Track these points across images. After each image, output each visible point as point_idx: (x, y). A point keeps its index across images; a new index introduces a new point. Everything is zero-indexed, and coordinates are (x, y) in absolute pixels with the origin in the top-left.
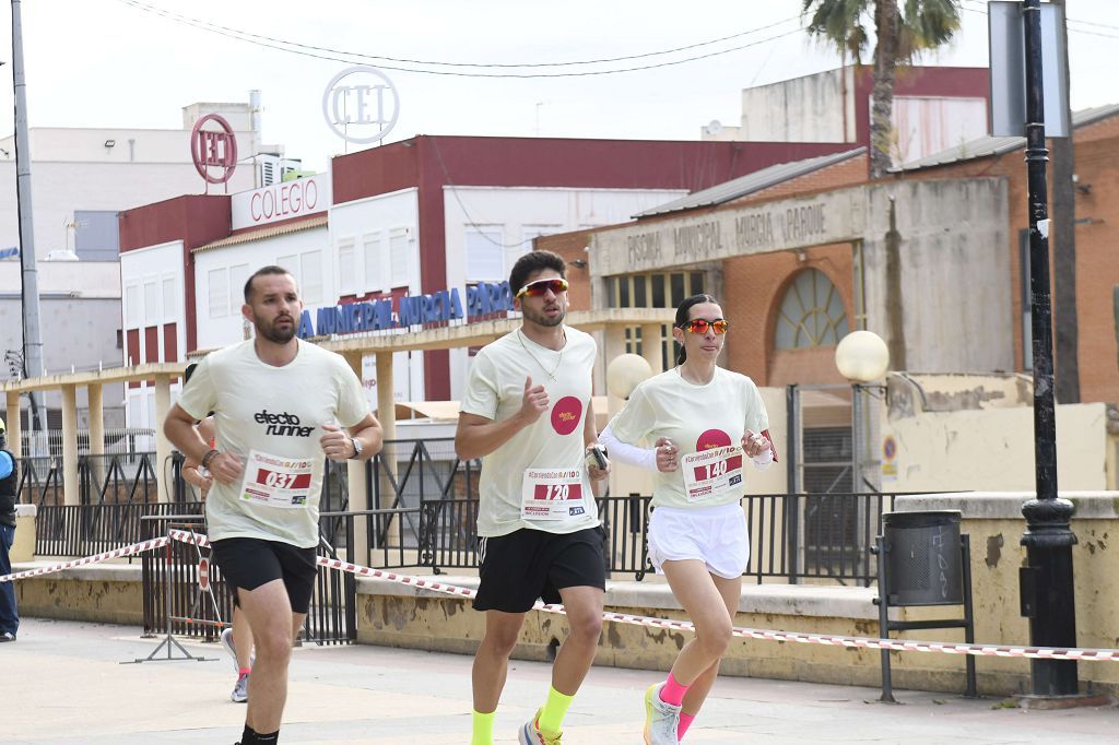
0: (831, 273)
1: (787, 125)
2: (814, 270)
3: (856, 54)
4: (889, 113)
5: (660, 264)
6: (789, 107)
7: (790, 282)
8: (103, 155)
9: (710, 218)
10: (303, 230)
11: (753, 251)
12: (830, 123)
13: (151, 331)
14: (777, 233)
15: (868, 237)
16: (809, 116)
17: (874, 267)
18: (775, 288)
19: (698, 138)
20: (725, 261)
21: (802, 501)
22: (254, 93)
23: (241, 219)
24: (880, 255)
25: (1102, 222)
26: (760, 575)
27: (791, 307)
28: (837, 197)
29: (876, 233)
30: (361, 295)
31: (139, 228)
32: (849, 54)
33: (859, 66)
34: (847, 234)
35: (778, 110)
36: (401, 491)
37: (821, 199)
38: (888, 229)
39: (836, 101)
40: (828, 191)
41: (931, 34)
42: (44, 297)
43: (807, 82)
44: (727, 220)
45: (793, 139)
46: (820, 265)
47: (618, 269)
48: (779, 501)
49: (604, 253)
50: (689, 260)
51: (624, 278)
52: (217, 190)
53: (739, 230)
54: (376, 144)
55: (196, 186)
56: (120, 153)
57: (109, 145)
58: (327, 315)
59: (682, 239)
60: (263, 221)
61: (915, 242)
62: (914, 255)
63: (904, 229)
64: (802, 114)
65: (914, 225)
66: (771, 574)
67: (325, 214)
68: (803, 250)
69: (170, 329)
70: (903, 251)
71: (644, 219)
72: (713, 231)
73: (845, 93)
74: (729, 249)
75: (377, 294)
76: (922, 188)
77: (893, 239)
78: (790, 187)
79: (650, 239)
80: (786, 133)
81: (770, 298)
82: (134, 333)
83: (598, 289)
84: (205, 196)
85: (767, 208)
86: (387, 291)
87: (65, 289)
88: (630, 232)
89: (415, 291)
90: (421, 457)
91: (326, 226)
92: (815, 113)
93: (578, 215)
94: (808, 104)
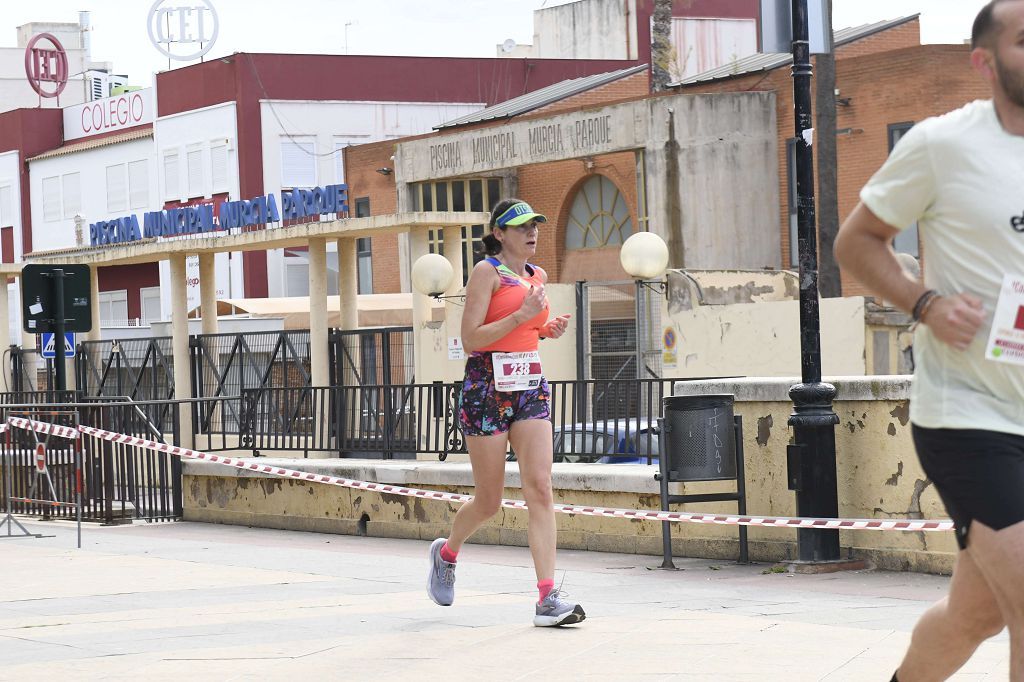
0: (617, 180)
1: (575, 43)
2: (600, 176)
4: (668, 33)
5: (459, 171)
6: (577, 26)
7: (579, 188)
9: (506, 129)
10: (131, 140)
11: (545, 159)
12: (612, 40)
14: (567, 143)
15: (649, 146)
16: (595, 35)
17: (655, 173)
18: (565, 192)
19: (494, 55)
20: (520, 169)
21: (590, 386)
22: (83, 13)
23: (72, 130)
24: (660, 163)
25: (861, 131)
27: (579, 209)
28: (621, 109)
29: (656, 142)
30: (184, 200)
34: (632, 144)
35: (567, 30)
36: (223, 381)
37: (607, 111)
38: (667, 139)
39: (620, 21)
40: (613, 104)
43: (594, 4)
44: (520, 131)
45: (581, 56)
46: (606, 172)
47: (422, 176)
48: (569, 387)
49: (408, 162)
50: (486, 167)
51: (427, 184)
52: (49, 104)
53: (533, 138)
54: (198, 61)
55: (30, 100)
58: (153, 219)
59: (480, 147)
60: (93, 132)
61: (693, 151)
62: (691, 163)
63: (682, 139)
64: (589, 33)
65: (691, 135)
67: (150, 125)
68: (590, 158)
69: (7, 232)
70: (681, 159)
71: (444, 130)
72: (508, 141)
73: (628, 14)
74: (522, 157)
75: (199, 199)
76: (698, 102)
77: (672, 147)
78: (579, 100)
79: (450, 149)
80: (575, 51)
81: (560, 202)
83: (403, 194)
84: (39, 109)
85: (558, 120)
86: (208, 197)
88: (432, 142)
89: (235, 197)
90: (241, 350)
91: (152, 136)
92: (601, 32)
93: (384, 127)
94: (595, 25)
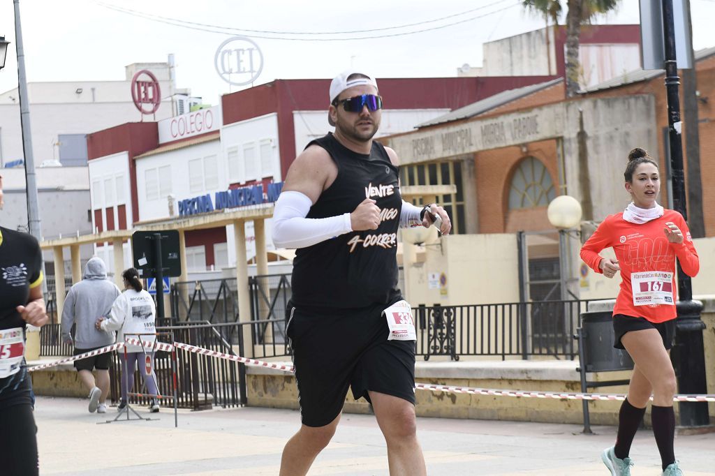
0: (544, 160)
1: (512, 65)
2: (532, 158)
3: (555, 18)
4: (577, 55)
5: (433, 157)
6: (514, 54)
7: (517, 167)
8: (74, 98)
9: (465, 126)
10: (205, 142)
11: (492, 146)
12: (540, 63)
13: (110, 210)
14: (508, 135)
15: (566, 135)
16: (526, 59)
17: (570, 154)
18: (507, 170)
20: (475, 154)
21: (529, 307)
22: (170, 56)
23: (164, 137)
24: (574, 147)
26: (503, 355)
27: (519, 182)
28: (546, 110)
29: (571, 133)
30: (243, 183)
31: (100, 144)
32: (550, 18)
33: (557, 26)
34: (553, 134)
35: (506, 56)
36: (272, 308)
37: (535, 112)
38: (578, 130)
39: (543, 49)
40: (540, 106)
41: (602, 4)
42: (40, 191)
43: (524, 37)
44: (475, 128)
45: (517, 74)
46: (536, 155)
47: (407, 161)
48: (514, 307)
50: (452, 153)
51: (410, 166)
52: (148, 119)
53: (484, 132)
54: (249, 86)
55: (135, 116)
56: (86, 97)
57: (79, 92)
58: (222, 197)
59: (447, 140)
60: (179, 137)
61: (597, 138)
62: (596, 146)
63: (589, 129)
64: (521, 58)
65: (595, 126)
66: (511, 354)
67: (218, 132)
68: (525, 145)
69: (122, 208)
70: (589, 144)
71: (422, 129)
72: (467, 135)
73: (548, 43)
74: (477, 145)
75: (253, 182)
76: (600, 103)
77: (582, 136)
78: (515, 105)
79: (426, 141)
80: (512, 70)
81: (504, 177)
82: (98, 212)
84: (141, 123)
85: (501, 119)
86: (259, 179)
87: (54, 185)
88: (414, 137)
89: (277, 179)
90: (284, 286)
91: (219, 139)
92: (530, 57)
94: (525, 51)
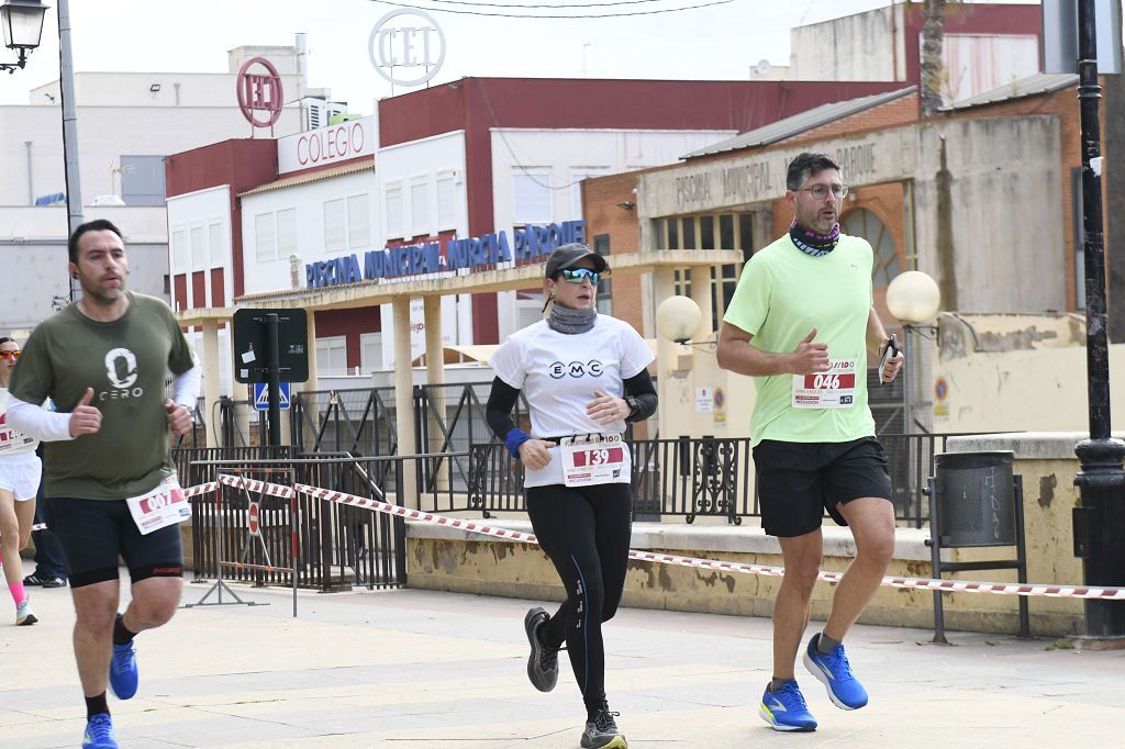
0: (883, 215)
1: (836, 64)
2: (864, 210)
4: (939, 51)
5: (709, 205)
6: (840, 46)
8: (147, 99)
9: (759, 158)
10: (351, 173)
12: (880, 62)
13: (199, 276)
15: (919, 177)
16: (858, 55)
17: (925, 206)
20: (775, 202)
22: (300, 36)
23: (287, 163)
24: (930, 195)
28: (888, 136)
29: (926, 173)
30: (408, 238)
31: (186, 172)
33: (909, 3)
34: (899, 174)
35: (828, 49)
36: (450, 435)
37: (871, 138)
38: (939, 168)
39: (886, 39)
40: (878, 130)
43: (857, 20)
44: (776, 161)
45: (843, 78)
46: (870, 205)
47: (667, 211)
49: (652, 195)
50: (738, 201)
51: (672, 219)
52: (263, 134)
54: (424, 87)
55: (241, 130)
56: (166, 97)
57: (154, 89)
58: (375, 259)
59: (731, 179)
60: (310, 164)
61: (966, 182)
62: (965, 195)
63: (955, 168)
64: (852, 52)
65: (965, 164)
67: (371, 157)
69: (218, 273)
70: (954, 190)
71: (692, 160)
72: (763, 170)
73: (895, 31)
74: (778, 189)
75: (425, 237)
76: (974, 127)
77: (944, 178)
78: (840, 126)
79: (698, 181)
80: (835, 71)
82: (181, 278)
83: (647, 231)
84: (251, 140)
86: (434, 234)
88: (678, 173)
89: (463, 234)
90: (469, 401)
91: (373, 169)
92: (865, 52)
93: (626, 157)
94: (858, 44)
